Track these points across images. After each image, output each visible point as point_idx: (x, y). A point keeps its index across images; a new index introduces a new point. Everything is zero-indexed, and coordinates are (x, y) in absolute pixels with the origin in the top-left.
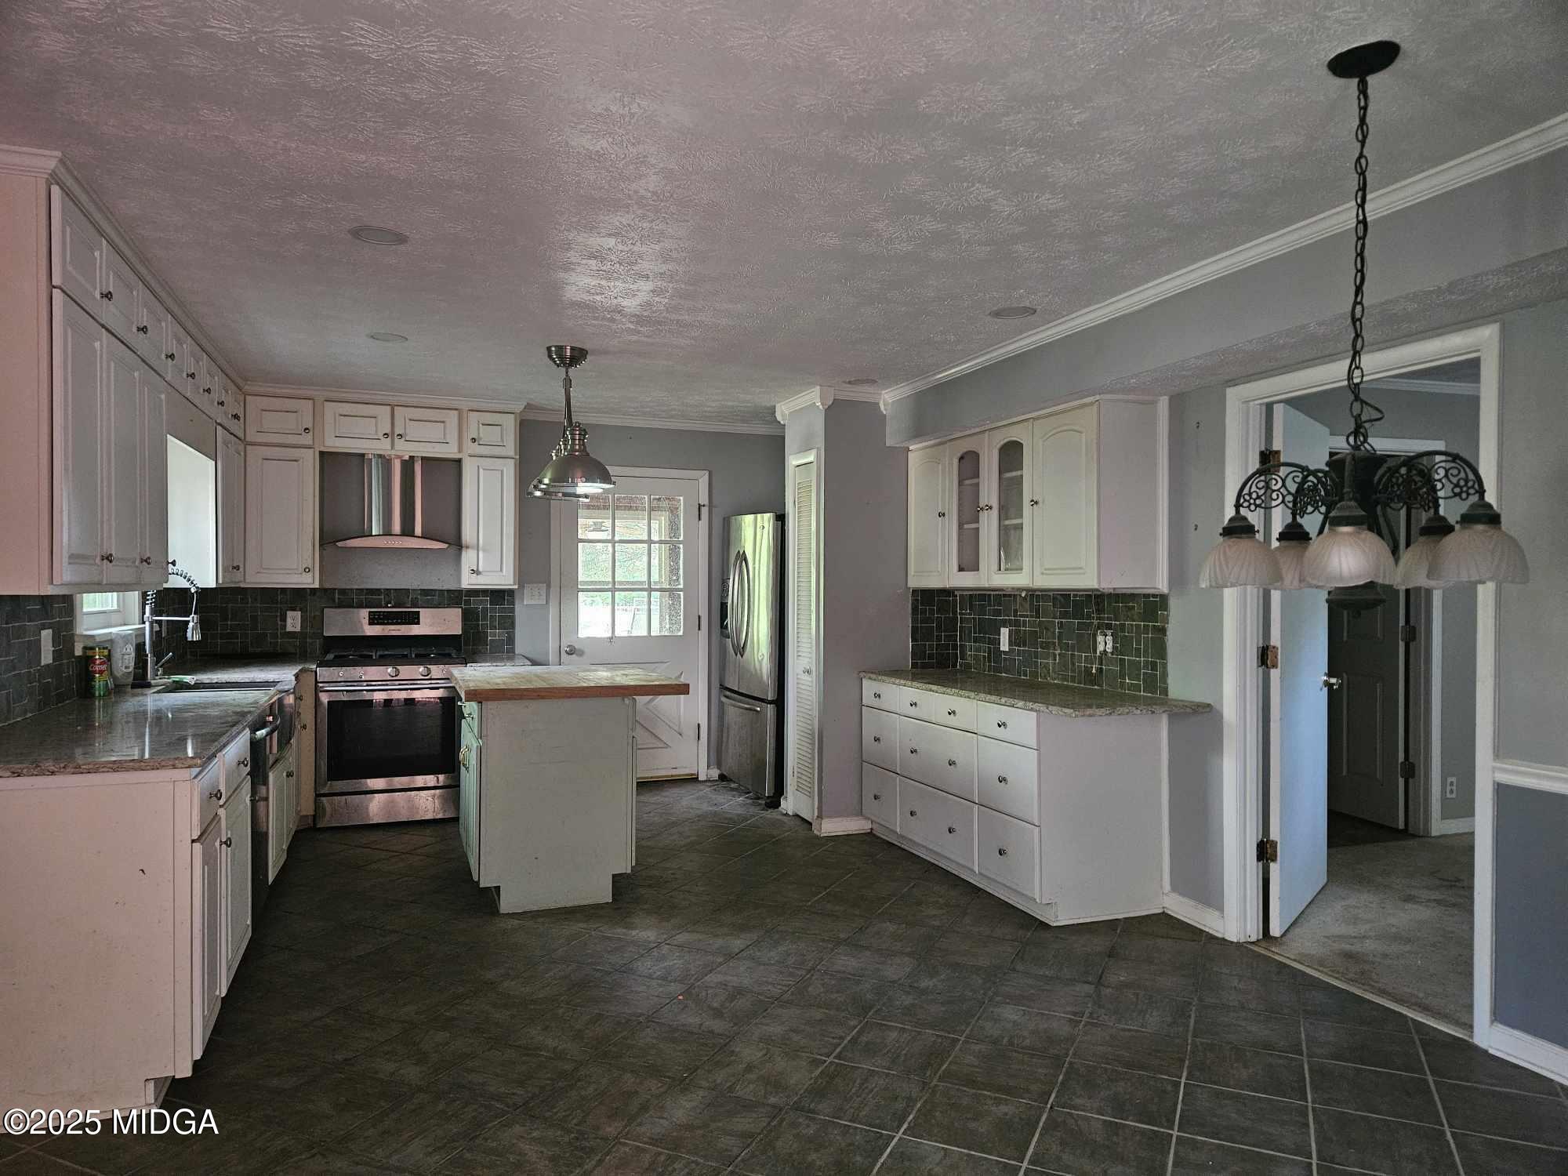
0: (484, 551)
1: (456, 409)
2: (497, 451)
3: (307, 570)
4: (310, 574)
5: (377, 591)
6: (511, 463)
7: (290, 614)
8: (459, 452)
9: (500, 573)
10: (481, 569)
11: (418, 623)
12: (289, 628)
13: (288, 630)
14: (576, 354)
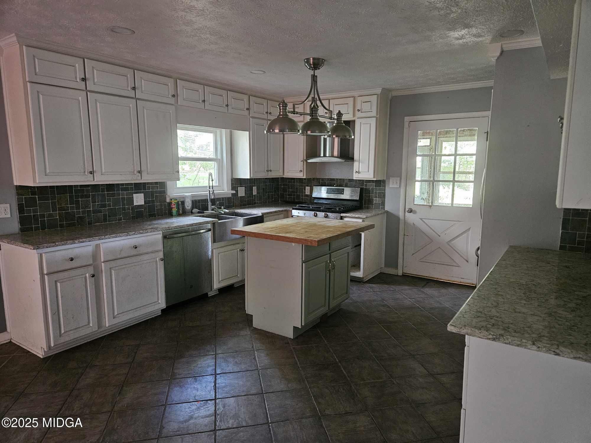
0: (361, 162)
1: (352, 97)
2: (369, 114)
3: (301, 171)
4: (302, 173)
5: (333, 180)
6: (374, 119)
7: (307, 187)
8: (354, 117)
9: (368, 173)
10: (360, 171)
11: (343, 194)
12: (306, 193)
13: (306, 194)
14: (316, 61)
